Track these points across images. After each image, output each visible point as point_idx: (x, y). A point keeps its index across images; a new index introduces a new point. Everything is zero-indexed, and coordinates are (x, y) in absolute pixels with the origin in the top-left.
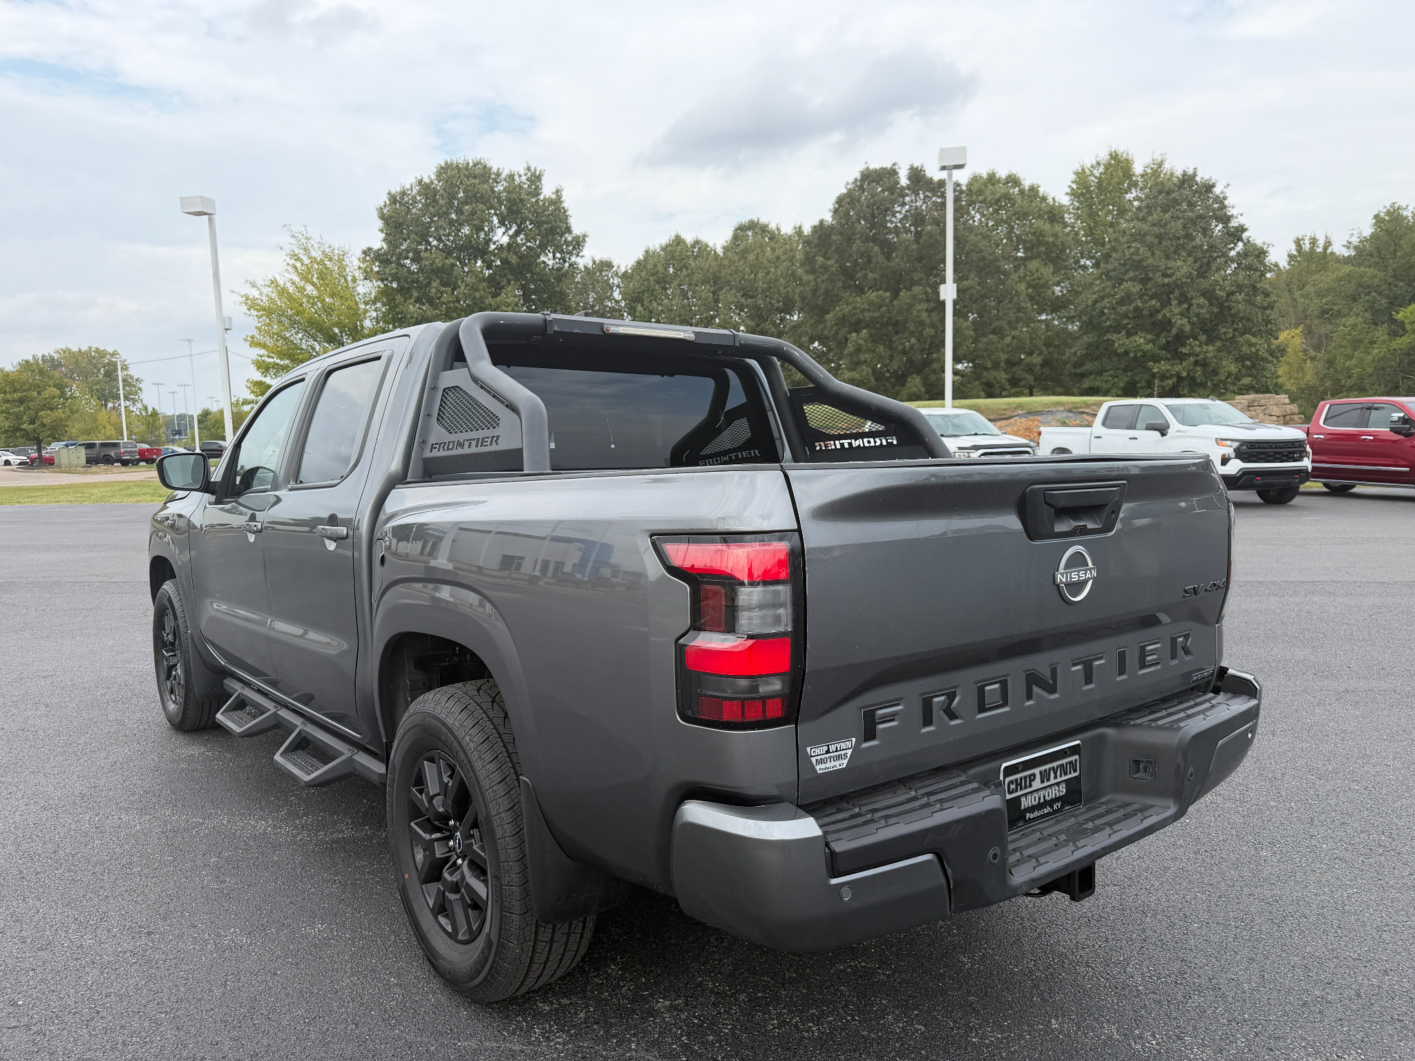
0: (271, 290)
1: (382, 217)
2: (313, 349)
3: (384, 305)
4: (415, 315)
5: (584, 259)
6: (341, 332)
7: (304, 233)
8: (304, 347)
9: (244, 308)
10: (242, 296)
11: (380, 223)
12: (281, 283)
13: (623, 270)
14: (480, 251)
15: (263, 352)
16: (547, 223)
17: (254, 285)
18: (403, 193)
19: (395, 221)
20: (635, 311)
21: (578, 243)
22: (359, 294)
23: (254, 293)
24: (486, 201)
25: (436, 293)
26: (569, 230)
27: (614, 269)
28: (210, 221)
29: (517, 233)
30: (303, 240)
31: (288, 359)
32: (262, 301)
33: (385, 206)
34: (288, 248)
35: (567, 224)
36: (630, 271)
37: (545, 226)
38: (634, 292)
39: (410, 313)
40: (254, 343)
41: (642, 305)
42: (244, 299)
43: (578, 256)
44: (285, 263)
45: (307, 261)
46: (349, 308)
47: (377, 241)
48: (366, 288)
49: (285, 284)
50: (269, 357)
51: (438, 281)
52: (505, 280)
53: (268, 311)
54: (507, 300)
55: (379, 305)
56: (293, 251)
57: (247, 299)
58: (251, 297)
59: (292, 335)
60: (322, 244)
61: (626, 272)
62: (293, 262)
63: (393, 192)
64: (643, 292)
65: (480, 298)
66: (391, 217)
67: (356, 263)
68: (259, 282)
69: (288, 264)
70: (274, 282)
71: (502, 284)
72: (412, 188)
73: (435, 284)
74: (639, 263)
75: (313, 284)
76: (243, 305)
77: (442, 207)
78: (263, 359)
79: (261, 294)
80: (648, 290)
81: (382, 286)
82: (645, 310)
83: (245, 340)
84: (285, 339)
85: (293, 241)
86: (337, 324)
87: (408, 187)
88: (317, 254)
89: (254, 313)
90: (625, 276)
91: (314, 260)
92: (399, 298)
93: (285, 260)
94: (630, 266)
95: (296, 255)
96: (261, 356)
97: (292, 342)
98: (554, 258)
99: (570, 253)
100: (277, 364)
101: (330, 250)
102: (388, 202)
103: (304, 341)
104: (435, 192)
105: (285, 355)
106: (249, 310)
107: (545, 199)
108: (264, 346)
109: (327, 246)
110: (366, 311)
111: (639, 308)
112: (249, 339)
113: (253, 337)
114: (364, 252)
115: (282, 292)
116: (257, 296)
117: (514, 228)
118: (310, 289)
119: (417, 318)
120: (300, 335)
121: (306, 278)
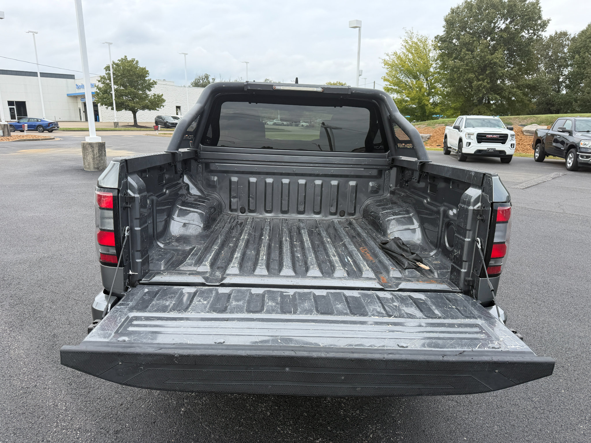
0: (394, 56)
1: (446, 20)
2: (407, 81)
3: (441, 61)
4: (451, 65)
5: (547, 34)
6: (420, 74)
7: (411, 31)
8: (404, 81)
9: (383, 64)
10: (383, 60)
11: (444, 23)
12: (398, 53)
13: (572, 36)
14: (490, 32)
15: (388, 83)
16: (526, 15)
17: (388, 55)
18: (458, 8)
19: (451, 22)
20: (574, 58)
21: (544, 25)
22: (430, 57)
23: (387, 58)
24: (496, 8)
25: (464, 55)
26: (540, 18)
27: (567, 36)
28: (359, 30)
29: (510, 23)
30: (410, 34)
31: (397, 86)
32: (390, 61)
33: (449, 15)
34: (403, 38)
35: (540, 15)
36: (577, 37)
37: (526, 17)
38: (576, 48)
39: (449, 65)
40: (385, 80)
41: (579, 55)
42: (383, 61)
43: (543, 31)
44: (401, 44)
45: (411, 43)
46: (424, 63)
47: (441, 32)
48: (434, 54)
49: (400, 54)
50: (390, 85)
51: (465, 49)
52: (499, 46)
53: (392, 66)
54: (498, 56)
55: (438, 61)
56: (405, 39)
57: (385, 61)
58: (386, 60)
59: (399, 76)
60: (418, 35)
61: (574, 37)
62: (405, 44)
63: (453, 8)
64: (581, 48)
65: (484, 56)
66: (449, 20)
67: (430, 43)
68: (390, 54)
69: (402, 45)
70: (395, 54)
71: (497, 48)
72: (462, 5)
73: (463, 50)
74: (583, 32)
75: (412, 53)
76: (383, 63)
77: (474, 13)
78: (387, 86)
79: (390, 59)
80: (584, 47)
81: (441, 52)
82: (580, 57)
83: (382, 78)
84: (397, 77)
85: (406, 35)
86: (418, 71)
87: (461, 4)
88: (415, 40)
89: (386, 66)
90: (574, 39)
91: (413, 42)
92: (446, 58)
93: (401, 43)
94: (577, 34)
95: (407, 41)
96: (387, 85)
97: (399, 79)
98: (529, 33)
99: (538, 30)
100: (392, 88)
101: (421, 37)
102: (450, 13)
103: (404, 79)
104: (472, 5)
105: (396, 84)
106: (385, 65)
107: (529, 3)
108: (388, 81)
109: (420, 36)
110: (432, 64)
111: (577, 56)
112: (383, 78)
113: (384, 77)
114: (436, 38)
115: (399, 57)
116: (389, 60)
117: (509, 20)
118: (410, 56)
119: (452, 67)
120: (403, 76)
121: (408, 51)
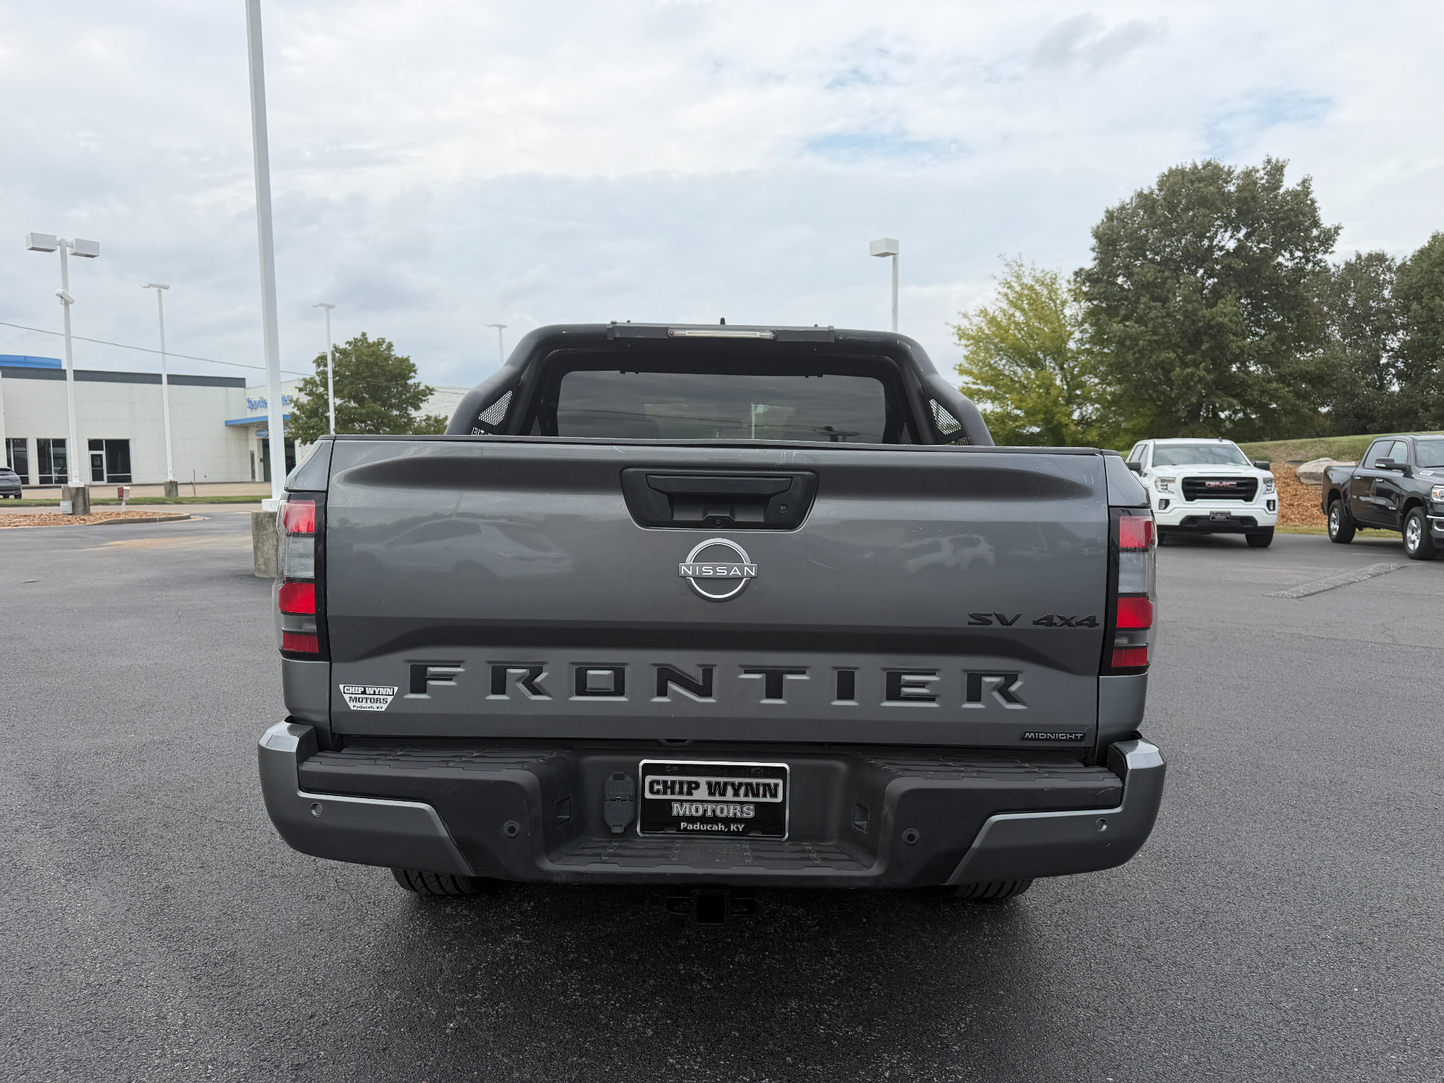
0: (980, 319)
1: (1097, 235)
2: (1015, 373)
3: (1092, 325)
4: (1118, 334)
5: (1337, 257)
6: (1045, 357)
7: (1018, 260)
8: (1007, 373)
9: (956, 337)
10: (954, 327)
11: (1093, 242)
12: (991, 311)
13: (1398, 262)
14: (1202, 257)
15: (969, 379)
16: (1283, 219)
17: (965, 316)
18: (1123, 208)
19: (1108, 238)
20: (1409, 311)
21: (1328, 239)
22: (1065, 316)
23: (965, 323)
24: (1211, 206)
25: (1144, 310)
26: (1316, 224)
27: (1387, 263)
28: (895, 260)
29: (1248, 236)
30: (1016, 268)
31: (991, 385)
32: (972, 330)
33: (1102, 224)
34: (1001, 277)
35: (1315, 217)
36: (1409, 263)
37: (1282, 223)
38: (1411, 287)
39: (1113, 332)
40: (963, 372)
41: (1420, 303)
42: (956, 329)
43: (1325, 252)
44: (997, 291)
45: (1018, 289)
46: (1053, 331)
47: (1089, 262)
48: (1074, 310)
49: (994, 313)
50: (974, 383)
51: (1148, 296)
52: (1226, 288)
53: (976, 340)
54: (1225, 311)
55: (1086, 326)
56: (1006, 280)
57: (959, 329)
58: (963, 327)
59: (996, 362)
60: (1034, 270)
61: (1404, 264)
62: (1005, 290)
63: (1111, 209)
64: (1422, 288)
65: (1192, 311)
66: (1105, 234)
67: (1065, 286)
68: (971, 313)
69: (999, 293)
70: (984, 312)
71: (1222, 293)
72: (1131, 202)
73: (1143, 300)
74: (1422, 252)
75: (1022, 310)
76: (955, 336)
77: (1160, 217)
78: (969, 386)
79: (971, 324)
80: (1429, 285)
81: (1091, 306)
82: (1423, 308)
83: (955, 368)
84: (990, 365)
85: (1007, 270)
86: (1039, 348)
87: (1128, 201)
88: (1028, 281)
89: (964, 342)
90: (1402, 268)
91: (1023, 286)
92: (1103, 317)
93: (996, 289)
94: (1409, 256)
95: (1008, 283)
96: (967, 383)
97: (995, 368)
98: (1292, 258)
99: (1316, 250)
100: (980, 390)
101: (1042, 274)
102: (1105, 220)
103: (1007, 367)
104: (1154, 201)
105: (988, 381)
106: (960, 339)
107: (1287, 192)
108: (970, 373)
109: (1038, 271)
110: (1071, 333)
111: (1415, 306)
112: (957, 367)
113: (960, 365)
114: (1076, 274)
115: (993, 321)
116: (968, 327)
117: (1244, 231)
118: (1019, 317)
119: (1120, 337)
120: (1004, 361)
121: (1013, 304)
